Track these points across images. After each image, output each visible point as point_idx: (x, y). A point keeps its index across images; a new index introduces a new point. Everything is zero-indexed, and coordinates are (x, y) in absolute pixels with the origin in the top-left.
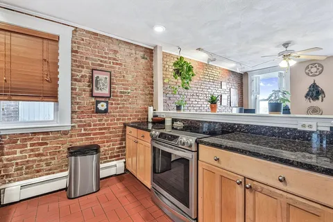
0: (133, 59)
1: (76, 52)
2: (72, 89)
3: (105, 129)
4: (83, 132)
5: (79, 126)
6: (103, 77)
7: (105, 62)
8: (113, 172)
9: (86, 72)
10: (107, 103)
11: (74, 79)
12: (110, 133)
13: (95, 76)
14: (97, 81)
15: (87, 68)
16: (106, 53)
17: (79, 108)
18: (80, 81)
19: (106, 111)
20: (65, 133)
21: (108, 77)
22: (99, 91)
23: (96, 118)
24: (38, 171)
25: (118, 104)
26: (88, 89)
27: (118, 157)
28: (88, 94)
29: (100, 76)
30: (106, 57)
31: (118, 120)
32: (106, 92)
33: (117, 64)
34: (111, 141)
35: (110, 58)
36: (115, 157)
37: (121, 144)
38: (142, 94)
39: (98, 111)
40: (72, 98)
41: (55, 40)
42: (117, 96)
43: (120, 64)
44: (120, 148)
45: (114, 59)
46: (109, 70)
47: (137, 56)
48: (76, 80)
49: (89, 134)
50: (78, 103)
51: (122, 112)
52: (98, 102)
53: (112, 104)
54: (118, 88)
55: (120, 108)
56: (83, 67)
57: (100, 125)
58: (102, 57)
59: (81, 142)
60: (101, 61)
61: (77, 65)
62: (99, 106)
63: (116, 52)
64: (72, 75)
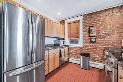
0: (111, 16)
1: (84, 23)
2: (83, 35)
3: (94, 49)
4: (86, 49)
5: (85, 47)
6: (94, 29)
7: (95, 22)
8: (97, 67)
9: (87, 28)
10: (95, 38)
11: (83, 31)
12: (97, 50)
13: (90, 29)
14: (91, 31)
15: (88, 27)
16: (95, 19)
17: (85, 41)
18: (85, 32)
19: (95, 42)
20: (81, 48)
21: (96, 28)
22: (92, 34)
23: (91, 44)
24: (75, 57)
25: (101, 39)
26: (88, 34)
27: (101, 62)
28: (88, 36)
29: (92, 29)
30: (95, 21)
31: (101, 46)
32: (95, 34)
33: (100, 21)
34: (97, 54)
35: (97, 20)
36: (99, 61)
37: (102, 56)
38: (117, 33)
39: (91, 42)
40: (83, 38)
41: (78, 22)
42: (100, 35)
43: (102, 21)
44: (102, 58)
45: (99, 20)
46: (96, 25)
47: (113, 13)
48: (84, 32)
49: (88, 50)
50: (85, 39)
51: (103, 42)
52: (91, 39)
53: (98, 39)
54: (101, 32)
55: (102, 40)
56: (86, 27)
57: (93, 47)
58: (93, 21)
59: (85, 52)
60: (93, 23)
61: (84, 27)
62: (92, 40)
63: (99, 17)
64: (83, 30)
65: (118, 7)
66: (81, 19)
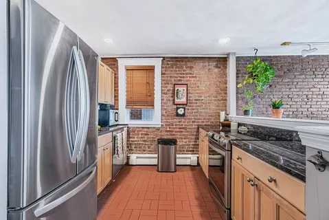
0: (206, 70)
1: (164, 74)
2: (162, 100)
3: (183, 128)
4: (168, 129)
5: (166, 125)
6: (182, 89)
7: (184, 77)
8: (188, 162)
9: (170, 87)
10: (184, 108)
11: (163, 93)
12: (187, 132)
13: (176, 89)
14: (177, 93)
15: (171, 84)
16: (184, 71)
17: (166, 112)
18: (166, 94)
19: (183, 115)
20: (158, 129)
21: (185, 89)
22: (179, 100)
23: (176, 120)
24: (144, 151)
25: (193, 109)
26: (172, 99)
27: (193, 152)
28: (171, 102)
29: (180, 89)
30: (184, 74)
31: (193, 122)
32: (183, 100)
33: (193, 77)
34: (187, 138)
35: (187, 74)
36: (190, 151)
37: (195, 142)
39: (178, 115)
40: (162, 106)
41: (151, 69)
42: (192, 103)
43: (196, 77)
44: (194, 145)
45: (191, 74)
46: (186, 83)
47: (210, 67)
48: (164, 93)
49: (172, 131)
50: (165, 109)
51: (197, 116)
52: (178, 108)
53: (188, 109)
54: (193, 97)
55: (195, 112)
56: (168, 84)
57: (179, 125)
58: (181, 74)
59: (166, 136)
60: (181, 77)
61: (165, 83)
62: (179, 111)
63: (191, 67)
64: (162, 90)
65: (216, 58)
66: (157, 64)
